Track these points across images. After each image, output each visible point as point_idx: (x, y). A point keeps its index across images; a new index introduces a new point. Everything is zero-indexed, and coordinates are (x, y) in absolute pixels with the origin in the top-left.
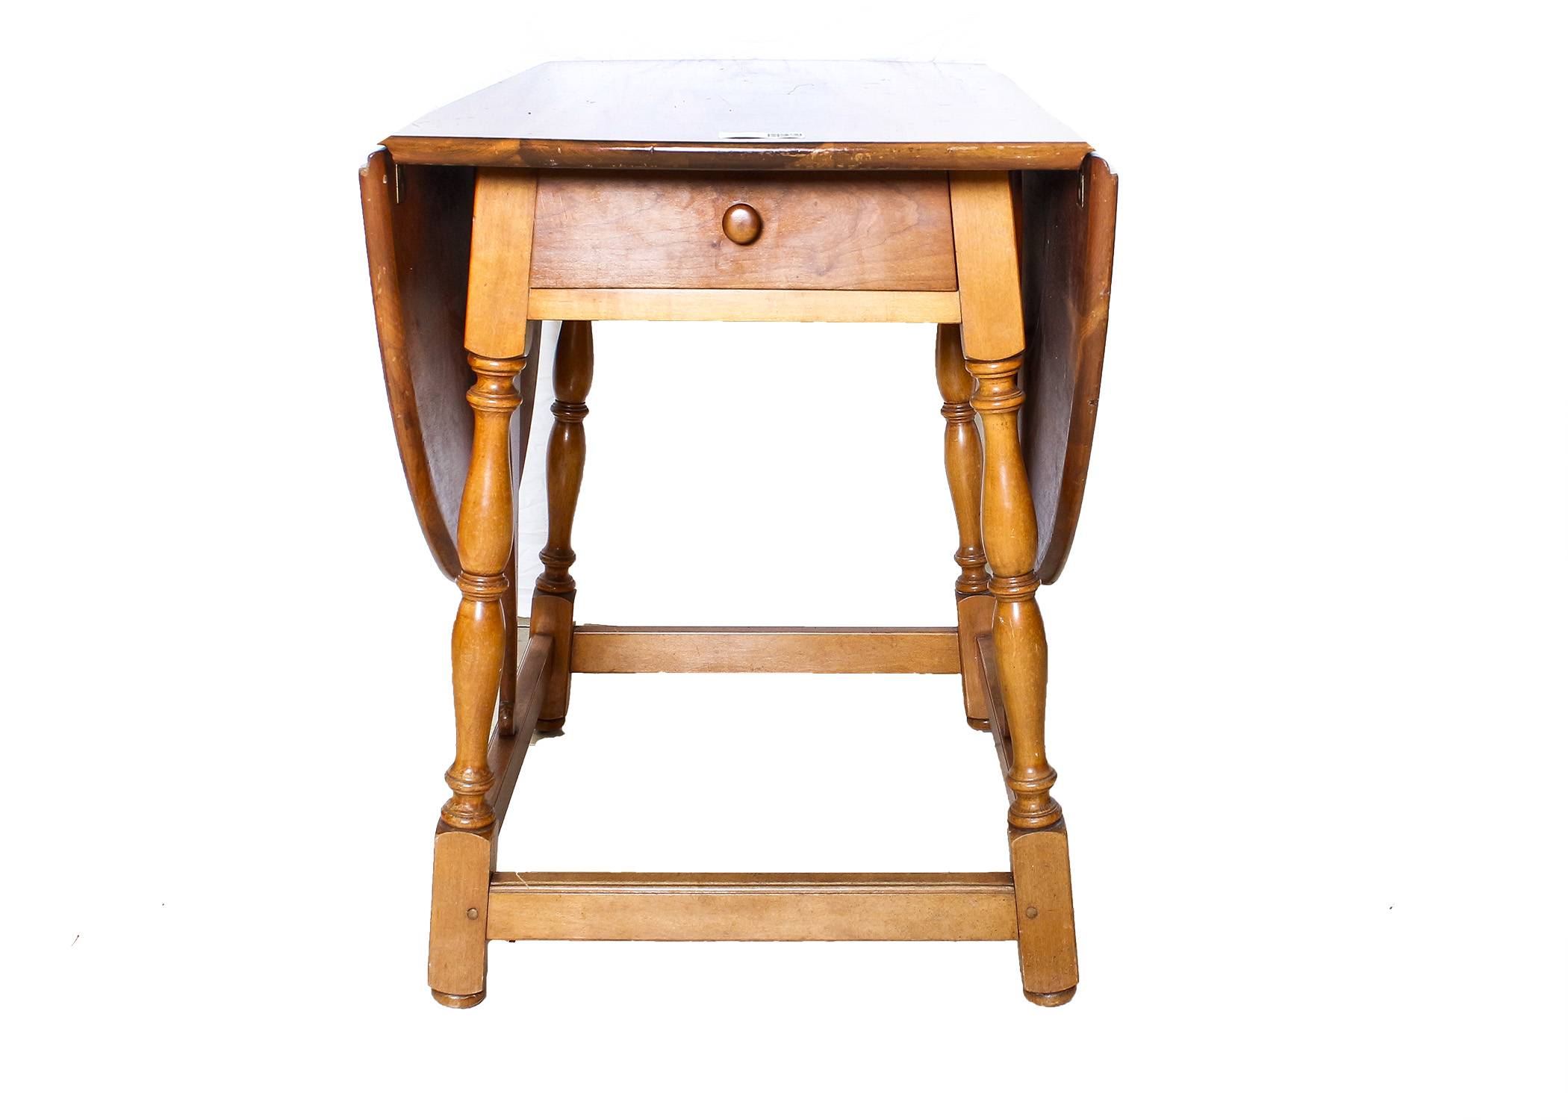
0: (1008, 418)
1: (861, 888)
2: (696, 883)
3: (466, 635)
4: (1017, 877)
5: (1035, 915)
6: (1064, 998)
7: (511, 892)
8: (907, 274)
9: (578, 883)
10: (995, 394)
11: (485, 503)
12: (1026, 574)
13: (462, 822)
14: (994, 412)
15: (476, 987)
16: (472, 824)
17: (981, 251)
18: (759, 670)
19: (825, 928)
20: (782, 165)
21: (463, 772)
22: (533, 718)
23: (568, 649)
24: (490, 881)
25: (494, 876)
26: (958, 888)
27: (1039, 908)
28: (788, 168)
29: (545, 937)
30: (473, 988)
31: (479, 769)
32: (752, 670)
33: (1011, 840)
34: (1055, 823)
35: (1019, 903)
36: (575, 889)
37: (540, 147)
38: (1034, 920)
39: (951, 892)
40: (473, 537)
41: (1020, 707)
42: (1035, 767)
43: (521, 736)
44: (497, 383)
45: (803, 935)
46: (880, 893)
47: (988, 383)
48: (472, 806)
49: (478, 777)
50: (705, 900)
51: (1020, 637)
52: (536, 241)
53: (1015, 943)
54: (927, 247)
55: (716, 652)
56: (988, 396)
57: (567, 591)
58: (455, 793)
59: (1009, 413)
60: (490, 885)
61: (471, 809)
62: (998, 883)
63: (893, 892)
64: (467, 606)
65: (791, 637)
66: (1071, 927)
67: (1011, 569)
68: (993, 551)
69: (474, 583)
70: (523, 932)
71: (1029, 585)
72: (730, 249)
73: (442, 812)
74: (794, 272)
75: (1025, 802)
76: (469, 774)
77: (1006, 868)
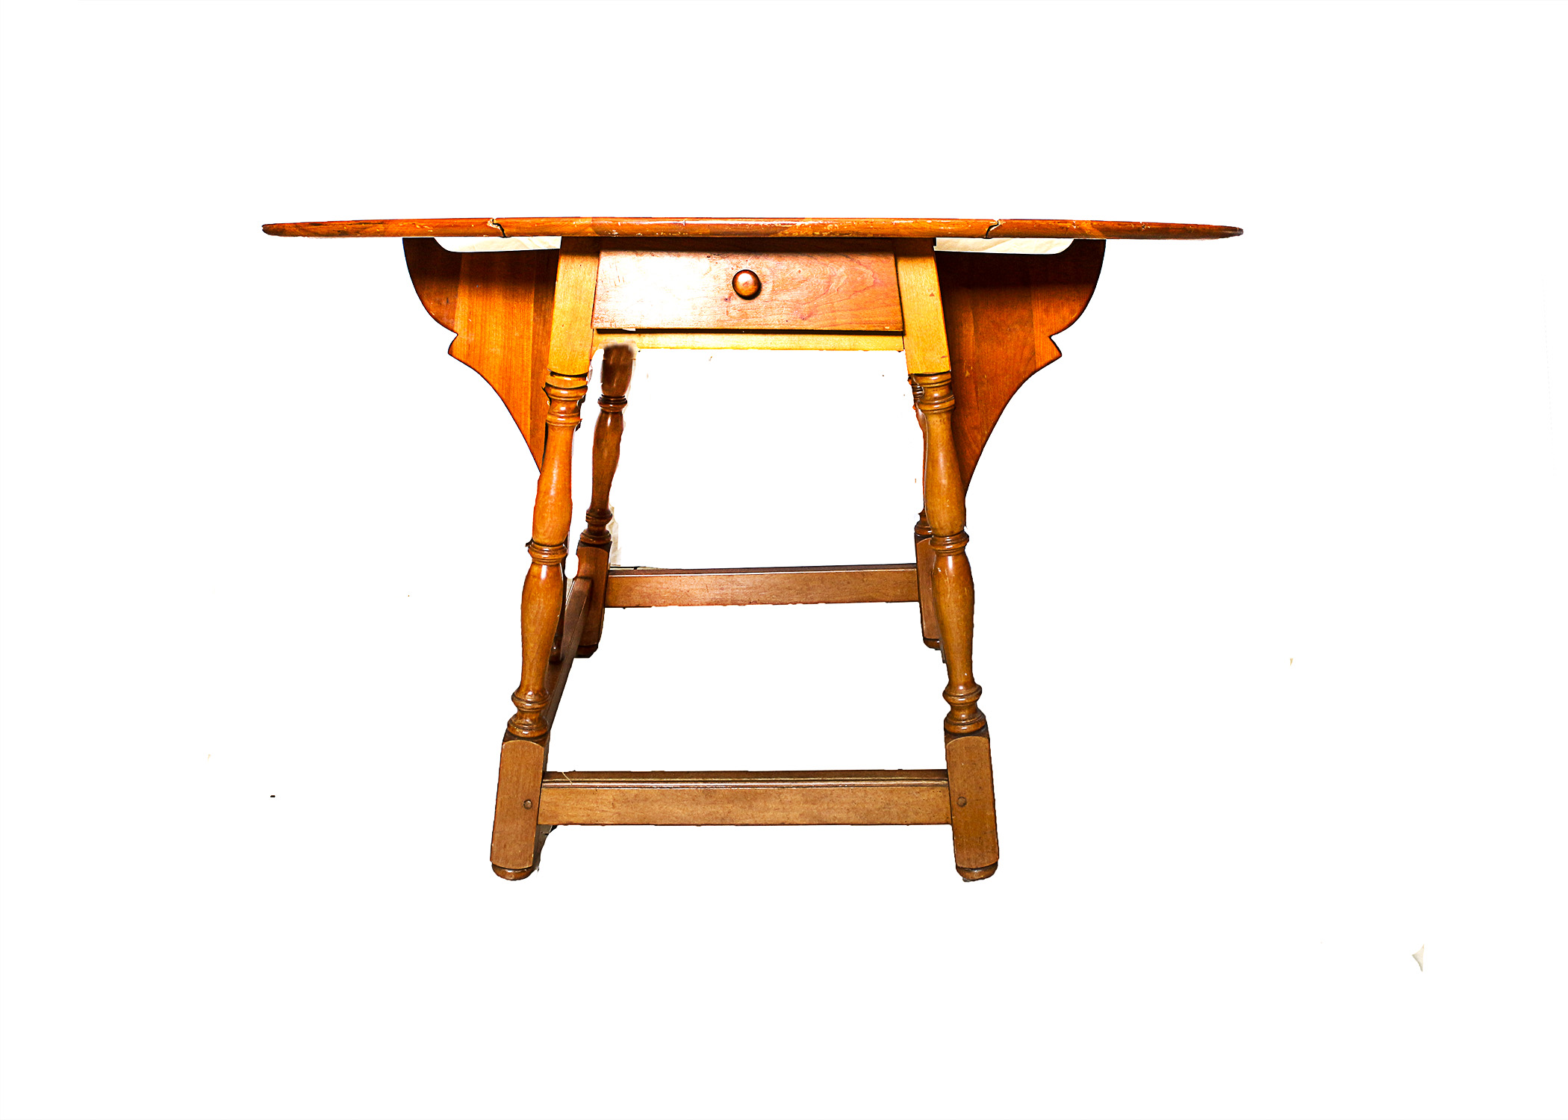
0: (945, 416)
1: (829, 783)
2: (701, 779)
3: (533, 590)
4: (951, 773)
5: (965, 804)
6: (987, 873)
7: (559, 787)
8: (867, 319)
9: (611, 780)
10: (936, 399)
11: (553, 493)
12: (957, 534)
13: (524, 732)
14: (935, 412)
15: (527, 864)
16: (531, 733)
17: (916, 303)
18: (756, 603)
19: (801, 815)
20: (776, 233)
21: (526, 694)
22: (574, 646)
23: (604, 587)
24: (543, 779)
25: (547, 775)
26: (905, 783)
27: (968, 798)
28: (780, 235)
29: (583, 823)
30: (524, 864)
31: (538, 691)
32: (750, 603)
33: (946, 742)
34: (981, 728)
35: (952, 794)
36: (608, 784)
37: (606, 222)
38: (964, 808)
39: (899, 785)
40: (543, 517)
41: (955, 638)
42: (965, 685)
43: (566, 661)
44: (565, 405)
45: (783, 820)
46: (843, 786)
47: (929, 390)
48: (531, 720)
49: (537, 698)
50: (708, 793)
51: (953, 582)
52: (597, 296)
53: (949, 827)
54: (881, 301)
55: (722, 589)
56: (930, 400)
57: (605, 542)
58: (519, 710)
59: (945, 412)
60: (542, 782)
61: (530, 723)
62: (936, 778)
63: (854, 786)
64: (536, 568)
65: (782, 576)
66: (993, 814)
67: (947, 531)
68: (933, 517)
69: (542, 552)
70: (566, 819)
71: (961, 543)
72: (737, 302)
73: (508, 725)
74: (785, 317)
75: (957, 713)
76: (530, 696)
77: (942, 765)
